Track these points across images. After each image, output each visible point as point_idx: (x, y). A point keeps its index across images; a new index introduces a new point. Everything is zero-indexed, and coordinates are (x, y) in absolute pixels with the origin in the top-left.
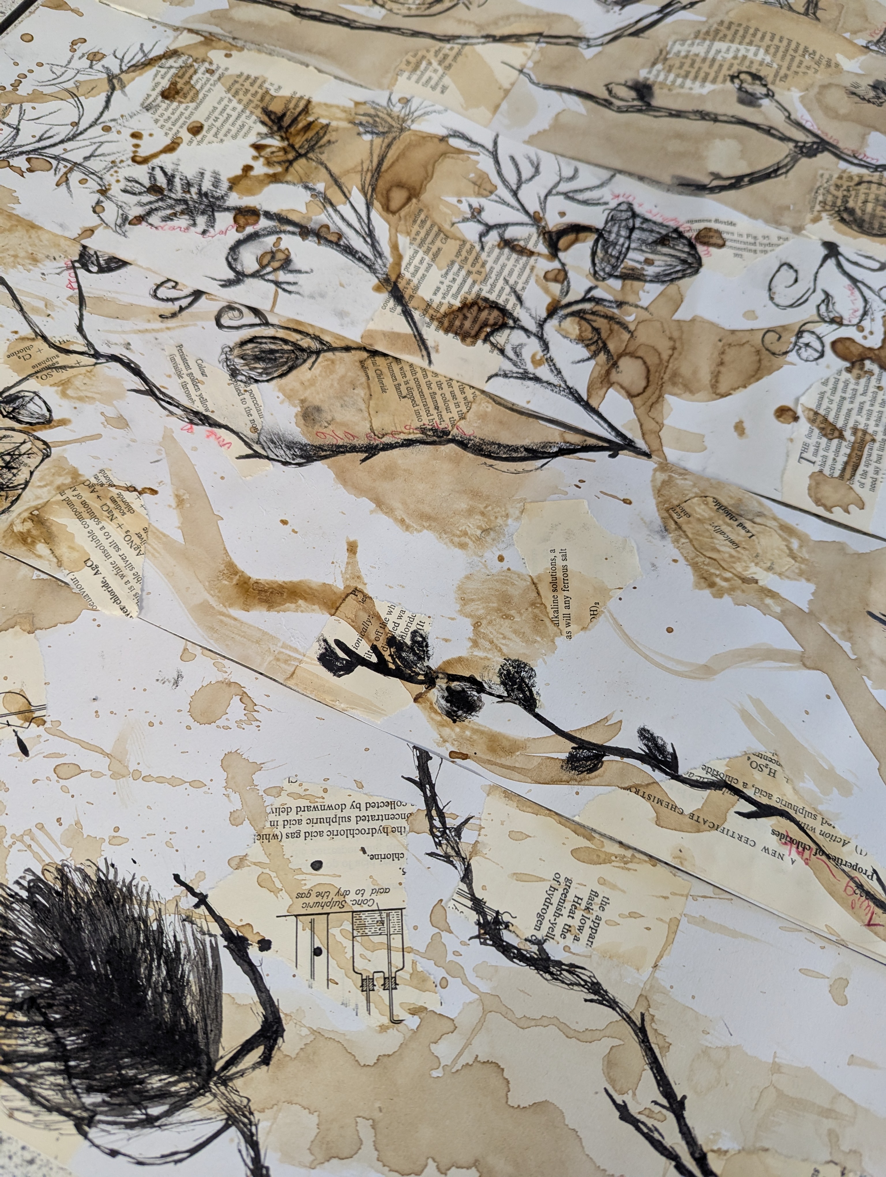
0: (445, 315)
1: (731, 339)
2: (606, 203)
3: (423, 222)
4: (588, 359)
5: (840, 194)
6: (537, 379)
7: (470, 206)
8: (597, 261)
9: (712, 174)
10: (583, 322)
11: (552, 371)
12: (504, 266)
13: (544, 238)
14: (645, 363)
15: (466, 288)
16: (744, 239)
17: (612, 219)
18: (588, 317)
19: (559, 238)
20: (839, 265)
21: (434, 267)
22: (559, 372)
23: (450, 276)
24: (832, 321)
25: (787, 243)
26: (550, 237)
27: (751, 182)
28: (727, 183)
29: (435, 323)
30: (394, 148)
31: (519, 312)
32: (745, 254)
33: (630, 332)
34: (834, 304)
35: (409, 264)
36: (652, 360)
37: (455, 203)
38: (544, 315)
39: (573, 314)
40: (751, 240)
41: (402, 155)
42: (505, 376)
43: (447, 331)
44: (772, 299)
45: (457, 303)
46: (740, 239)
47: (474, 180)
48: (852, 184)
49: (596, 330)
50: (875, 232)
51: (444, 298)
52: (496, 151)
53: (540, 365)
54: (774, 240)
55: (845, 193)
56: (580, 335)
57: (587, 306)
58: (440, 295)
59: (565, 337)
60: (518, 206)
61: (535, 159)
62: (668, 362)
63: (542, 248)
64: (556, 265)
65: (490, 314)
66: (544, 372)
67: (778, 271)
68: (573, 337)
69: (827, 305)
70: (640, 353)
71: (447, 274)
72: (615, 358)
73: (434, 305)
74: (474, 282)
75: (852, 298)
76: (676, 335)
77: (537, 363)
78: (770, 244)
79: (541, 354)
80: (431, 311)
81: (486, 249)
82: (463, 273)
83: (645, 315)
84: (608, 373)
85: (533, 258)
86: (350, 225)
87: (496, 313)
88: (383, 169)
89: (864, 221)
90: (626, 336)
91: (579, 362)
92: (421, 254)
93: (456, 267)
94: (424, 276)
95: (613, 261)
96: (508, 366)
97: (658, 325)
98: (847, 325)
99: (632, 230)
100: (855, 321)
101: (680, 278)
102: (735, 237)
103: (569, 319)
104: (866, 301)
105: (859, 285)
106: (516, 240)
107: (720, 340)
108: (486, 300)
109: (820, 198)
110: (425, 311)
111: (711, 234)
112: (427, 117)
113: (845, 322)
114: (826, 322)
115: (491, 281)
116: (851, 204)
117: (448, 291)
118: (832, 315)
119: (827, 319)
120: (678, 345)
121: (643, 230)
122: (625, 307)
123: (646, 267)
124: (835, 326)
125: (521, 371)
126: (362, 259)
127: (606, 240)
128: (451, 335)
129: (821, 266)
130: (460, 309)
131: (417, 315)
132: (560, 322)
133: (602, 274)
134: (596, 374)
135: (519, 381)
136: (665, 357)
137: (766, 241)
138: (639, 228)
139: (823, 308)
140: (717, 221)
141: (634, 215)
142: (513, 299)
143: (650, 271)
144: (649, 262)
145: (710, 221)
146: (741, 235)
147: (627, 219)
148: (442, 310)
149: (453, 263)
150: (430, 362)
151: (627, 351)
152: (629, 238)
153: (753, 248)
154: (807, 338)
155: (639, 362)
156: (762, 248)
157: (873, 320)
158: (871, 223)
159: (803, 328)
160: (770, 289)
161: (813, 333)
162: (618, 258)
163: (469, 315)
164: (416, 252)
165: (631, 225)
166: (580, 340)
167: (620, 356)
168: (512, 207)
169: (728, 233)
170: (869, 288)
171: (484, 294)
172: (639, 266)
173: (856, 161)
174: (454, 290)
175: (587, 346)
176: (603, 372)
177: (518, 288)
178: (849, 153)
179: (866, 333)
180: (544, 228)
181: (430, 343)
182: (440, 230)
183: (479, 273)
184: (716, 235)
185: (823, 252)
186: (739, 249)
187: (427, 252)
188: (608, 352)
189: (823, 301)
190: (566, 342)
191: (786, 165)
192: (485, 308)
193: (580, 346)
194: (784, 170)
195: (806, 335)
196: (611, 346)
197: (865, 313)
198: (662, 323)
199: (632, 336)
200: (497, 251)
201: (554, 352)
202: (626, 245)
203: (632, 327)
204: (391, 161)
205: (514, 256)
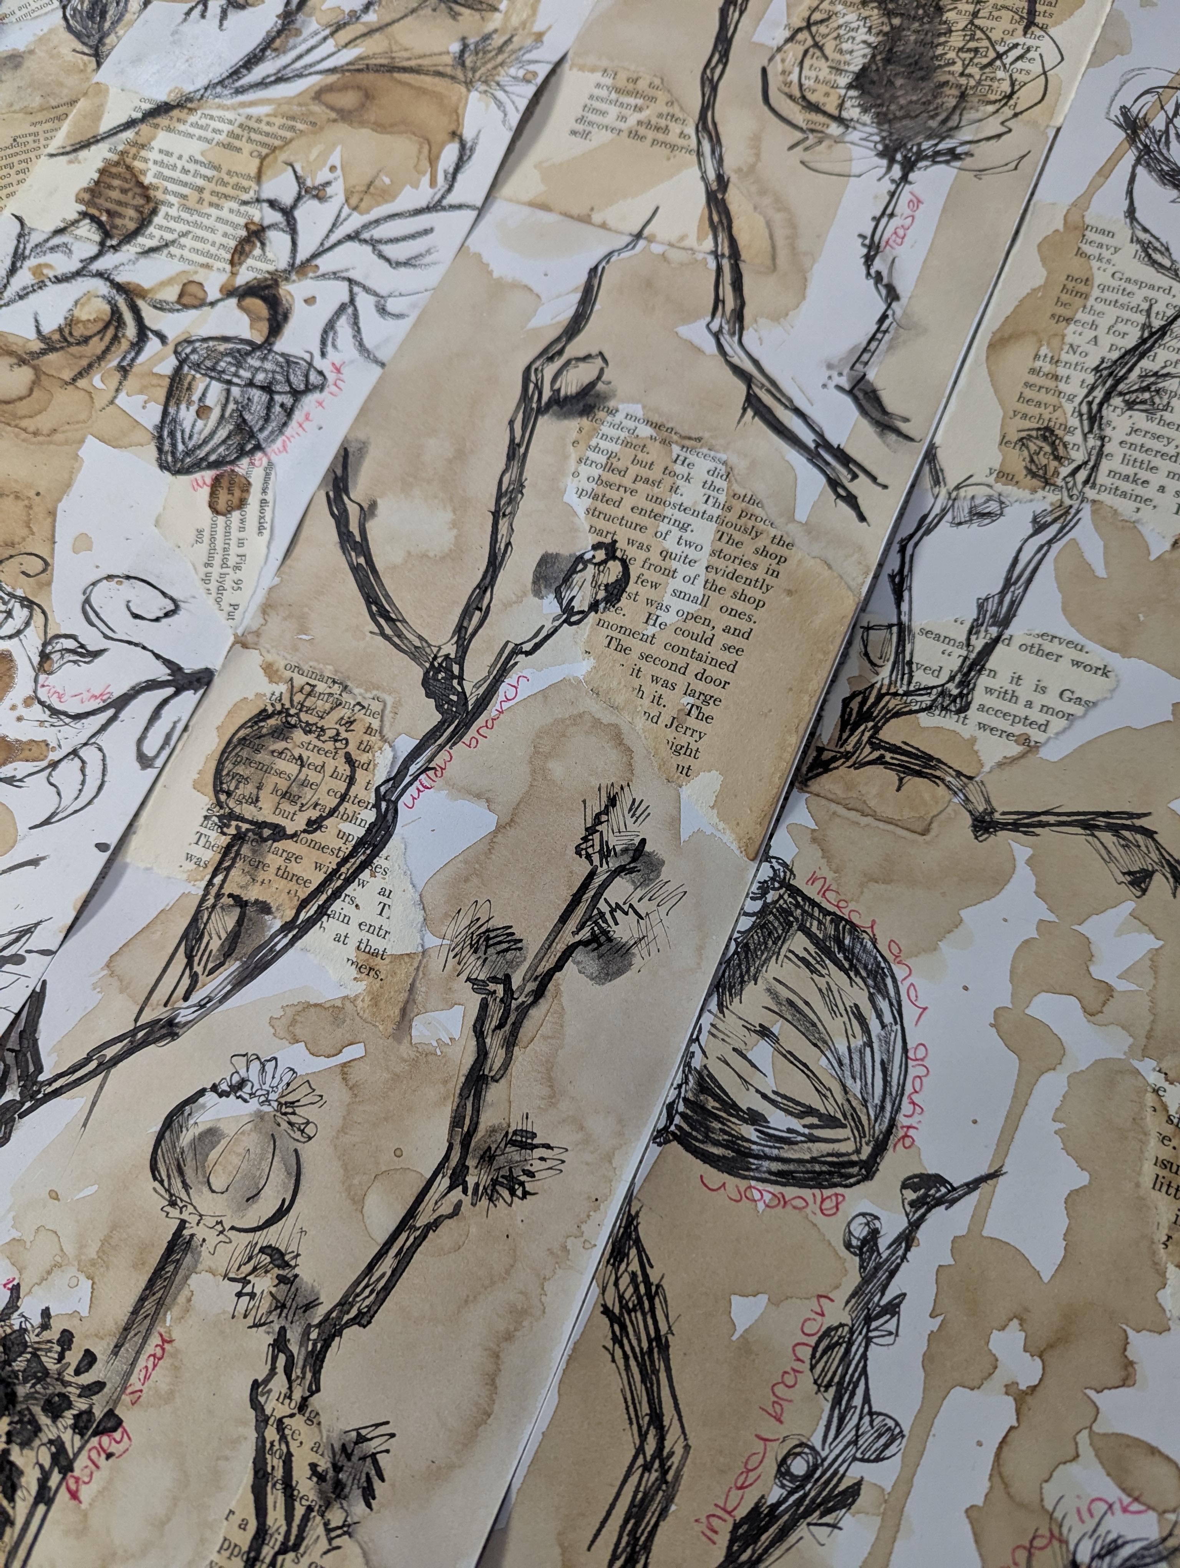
0: (129, 168)
1: (39, 510)
2: (323, 354)
3: (292, 129)
4: (39, 331)
5: (329, 722)
6: (13, 270)
7: (328, 183)
8: (211, 344)
9: (373, 505)
10: (101, 325)
11: (24, 288)
12: (213, 231)
13: (266, 279)
14: (21, 399)
15: (171, 187)
16: (234, 550)
17: (288, 362)
18: (110, 332)
19: (264, 299)
20: (153, 685)
21: (206, 146)
22: (21, 297)
23: (191, 167)
24: (44, 657)
25: (222, 616)
26: (268, 287)
27: (355, 569)
28: (354, 528)
29: (115, 158)
30: (437, 80)
31: (130, 250)
32: (204, 547)
33: (74, 380)
34: (75, 662)
35: (212, 118)
36: (22, 408)
37: (330, 163)
38: (119, 279)
39: (116, 312)
40: (232, 560)
41: (422, 91)
42: (20, 236)
43: (102, 172)
44: (109, 577)
45: (147, 180)
46: (233, 543)
47: (377, 183)
48: (351, 748)
49: (86, 340)
50: (228, 765)
51: (155, 162)
52: (444, 209)
53: (34, 274)
54: (229, 597)
55: (331, 733)
56: (79, 321)
57: (131, 331)
58: (159, 157)
59: (76, 303)
60: (327, 245)
61: (427, 260)
62: (16, 426)
63: (245, 276)
64: (213, 294)
65: (131, 219)
66: (24, 278)
67: (164, 594)
68: (77, 313)
69: (73, 652)
70: (36, 393)
71: (196, 162)
72: (36, 362)
73: (143, 153)
74: (184, 197)
75: (86, 695)
76: (59, 437)
77: (37, 271)
78: (221, 589)
79: (51, 274)
80: (133, 150)
81: (243, 208)
82: (200, 182)
83: (101, 401)
84: (11, 353)
85: (228, 267)
86: (300, 57)
87: (132, 226)
88: (396, 75)
89: (258, 751)
90: (67, 375)
91: (37, 321)
92: (226, 127)
93: (209, 173)
94: (191, 136)
95: (209, 363)
96: (35, 238)
97: (83, 417)
98: (36, 681)
99: (267, 389)
100: (42, 694)
101: (160, 450)
102: (235, 534)
103: (108, 308)
104: (78, 717)
105: (111, 712)
106: (263, 244)
107: (38, 494)
108: (154, 212)
109: (321, 687)
110: (135, 144)
111: (237, 493)
112: (493, 105)
113: (42, 677)
114: (45, 645)
115: (185, 215)
116: (298, 735)
117: (167, 167)
118: (55, 657)
119: (49, 649)
120: (41, 438)
121: (269, 407)
122: (118, 376)
123: (194, 408)
124: (36, 660)
125: (27, 252)
126: (235, 74)
127: (248, 354)
128: (96, 176)
129: (158, 657)
130: (140, 184)
131: (129, 134)
132: (104, 297)
133: (188, 350)
134: (11, 339)
135: (11, 251)
136: (24, 423)
137: (228, 583)
138: (272, 399)
139: (71, 644)
140: (263, 502)
141: (296, 394)
142: (149, 243)
143: (187, 415)
144: (203, 411)
145: (264, 491)
146: (241, 543)
147: (288, 381)
148: (138, 164)
149: (218, 168)
150: (52, 155)
151: (43, 377)
152: (251, 384)
153: (217, 560)
154: (20, 614)
155: (24, 391)
156: (215, 576)
157: (42, 723)
158: (249, 761)
159: (37, 611)
160: (128, 577)
161: (27, 624)
162: (213, 369)
163: (130, 194)
164: (230, 122)
165: (278, 388)
166: (71, 322)
167: (35, 368)
168: (327, 236)
169: (242, 521)
170: (103, 728)
171: (163, 210)
172: (195, 397)
173: (413, 769)
174: (167, 172)
175: (60, 330)
176: (14, 348)
177: (172, 249)
178: (438, 761)
179: (21, 711)
180: (287, 279)
181: (83, 154)
182: (274, 149)
183: (201, 201)
184: (236, 501)
185: (190, 665)
186: (213, 538)
187: (231, 134)
188: (43, 352)
189: (82, 646)
190: (70, 304)
191: (400, 635)
192: (141, 213)
193: (62, 321)
194: (388, 631)
195: (26, 612)
196: (52, 357)
197: (54, 712)
198: (84, 422)
199: (67, 383)
200: (242, 221)
201: (53, 289)
202: (235, 380)
203: (81, 383)
204: (412, 82)
205: (233, 244)
